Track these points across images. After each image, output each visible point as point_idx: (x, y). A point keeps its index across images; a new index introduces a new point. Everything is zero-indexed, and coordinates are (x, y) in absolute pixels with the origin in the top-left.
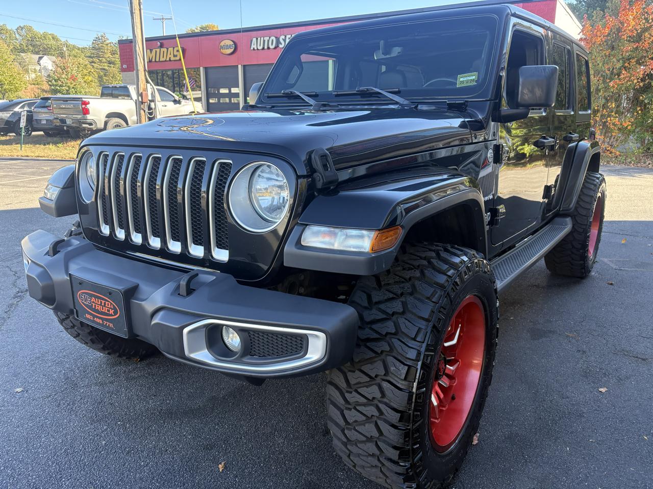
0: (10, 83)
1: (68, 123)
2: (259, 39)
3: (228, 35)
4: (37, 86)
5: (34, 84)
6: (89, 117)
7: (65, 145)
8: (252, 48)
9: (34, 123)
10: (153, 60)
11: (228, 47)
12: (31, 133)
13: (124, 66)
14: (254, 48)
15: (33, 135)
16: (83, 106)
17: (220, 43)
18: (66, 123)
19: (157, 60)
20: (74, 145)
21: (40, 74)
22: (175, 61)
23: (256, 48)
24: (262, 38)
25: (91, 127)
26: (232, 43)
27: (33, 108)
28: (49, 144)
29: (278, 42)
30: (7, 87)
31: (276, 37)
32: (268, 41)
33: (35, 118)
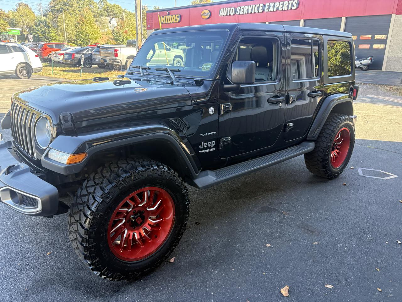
0: (92, 35)
1: (107, 61)
2: (225, 9)
3: (207, 7)
4: (108, 36)
5: (107, 35)
6: (118, 58)
7: (105, 74)
8: (220, 15)
9: (93, 60)
10: (164, 23)
11: (206, 14)
12: (92, 66)
13: (148, 27)
14: (221, 15)
15: (93, 67)
16: (115, 52)
17: (202, 12)
18: (106, 61)
19: (166, 22)
20: (109, 74)
21: (110, 29)
22: (176, 23)
23: (222, 15)
24: (226, 9)
25: (119, 64)
26: (208, 12)
27: (92, 52)
28: (97, 73)
29: (236, 11)
30: (91, 37)
31: (235, 8)
32: (230, 10)
33: (93, 58)
